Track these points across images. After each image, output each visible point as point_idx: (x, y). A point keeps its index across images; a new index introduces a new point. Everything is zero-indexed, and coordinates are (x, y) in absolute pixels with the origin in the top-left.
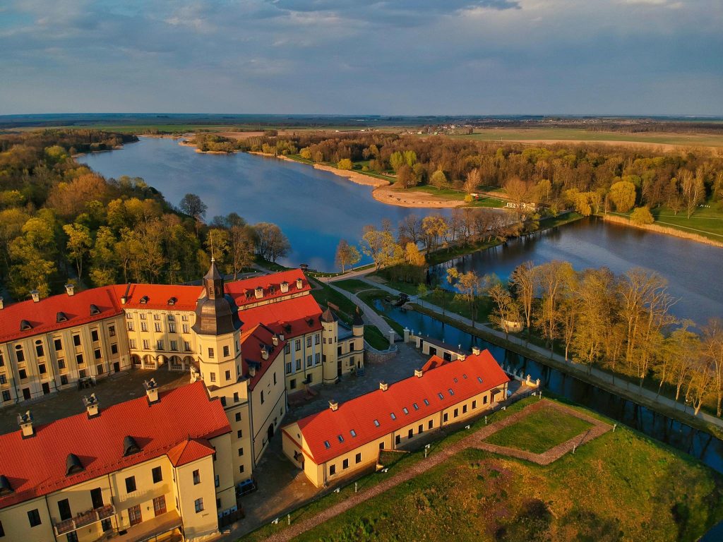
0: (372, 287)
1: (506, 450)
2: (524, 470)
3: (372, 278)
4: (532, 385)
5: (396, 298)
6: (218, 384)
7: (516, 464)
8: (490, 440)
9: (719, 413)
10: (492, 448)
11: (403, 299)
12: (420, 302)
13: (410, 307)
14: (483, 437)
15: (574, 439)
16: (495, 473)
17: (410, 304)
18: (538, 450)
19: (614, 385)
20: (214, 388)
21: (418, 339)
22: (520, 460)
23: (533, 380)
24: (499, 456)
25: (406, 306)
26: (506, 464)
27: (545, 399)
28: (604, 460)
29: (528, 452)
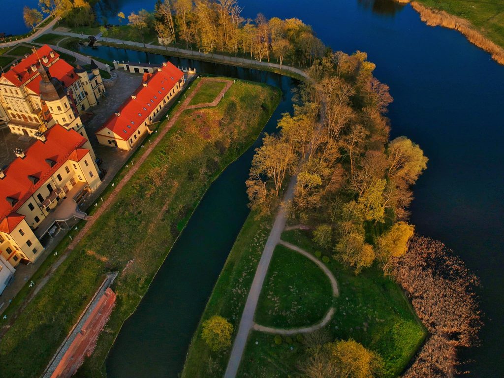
0: (64, 37)
1: (199, 105)
2: (209, 111)
3: (58, 29)
4: (192, 72)
5: (86, 40)
6: (68, 122)
7: (205, 110)
8: (191, 104)
9: (269, 61)
10: (193, 107)
11: (92, 41)
12: (104, 39)
13: (99, 45)
14: (187, 104)
15: (222, 91)
16: (199, 116)
17: (98, 42)
18: (211, 101)
19: (224, 60)
20: (67, 125)
21: (125, 66)
22: (206, 108)
23: (192, 69)
24: (197, 109)
25: (95, 44)
26: (201, 111)
27: (204, 78)
28: (234, 96)
29: (207, 103)
